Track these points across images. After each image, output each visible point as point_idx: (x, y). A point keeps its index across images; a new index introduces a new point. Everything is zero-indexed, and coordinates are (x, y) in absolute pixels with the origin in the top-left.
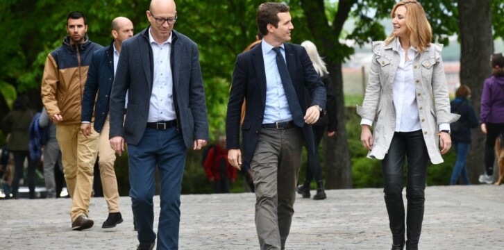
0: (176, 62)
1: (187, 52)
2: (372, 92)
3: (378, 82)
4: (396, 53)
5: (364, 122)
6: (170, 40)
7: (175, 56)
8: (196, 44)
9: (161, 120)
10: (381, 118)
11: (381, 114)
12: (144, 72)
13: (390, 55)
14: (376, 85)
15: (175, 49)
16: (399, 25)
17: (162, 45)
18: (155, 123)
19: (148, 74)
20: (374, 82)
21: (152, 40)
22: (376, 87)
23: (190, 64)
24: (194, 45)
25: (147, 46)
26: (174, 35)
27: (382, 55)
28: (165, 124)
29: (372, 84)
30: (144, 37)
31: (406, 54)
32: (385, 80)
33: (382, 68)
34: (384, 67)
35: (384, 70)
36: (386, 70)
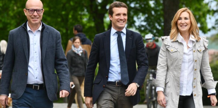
0: (44, 43)
1: (52, 37)
2: (163, 70)
3: (166, 63)
4: (181, 43)
5: (158, 89)
6: (40, 28)
7: (43, 39)
8: (59, 32)
9: (36, 83)
10: (169, 87)
11: (169, 85)
12: (24, 51)
13: (176, 45)
14: (165, 66)
15: (44, 35)
16: (187, 24)
17: (35, 32)
18: (32, 85)
19: (26, 52)
20: (164, 63)
21: (29, 29)
22: (165, 67)
23: (55, 45)
24: (58, 33)
25: (26, 34)
26: (43, 25)
27: (171, 45)
28: (39, 86)
29: (162, 65)
30: (23, 27)
31: (187, 44)
32: (173, 62)
33: (171, 54)
34: (173, 53)
35: (173, 55)
36: (174, 55)
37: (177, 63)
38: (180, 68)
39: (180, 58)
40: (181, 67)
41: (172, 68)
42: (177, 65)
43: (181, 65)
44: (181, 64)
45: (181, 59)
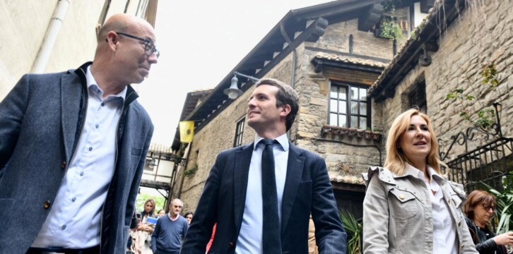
21: (91, 82)
32: (407, 226)
33: (402, 206)
34: (405, 204)
35: (407, 209)
36: (411, 208)
37: (421, 229)
38: (429, 242)
39: (428, 217)
40: (430, 238)
41: (403, 241)
42: (421, 232)
43: (430, 235)
44: (430, 233)
45: (428, 219)
